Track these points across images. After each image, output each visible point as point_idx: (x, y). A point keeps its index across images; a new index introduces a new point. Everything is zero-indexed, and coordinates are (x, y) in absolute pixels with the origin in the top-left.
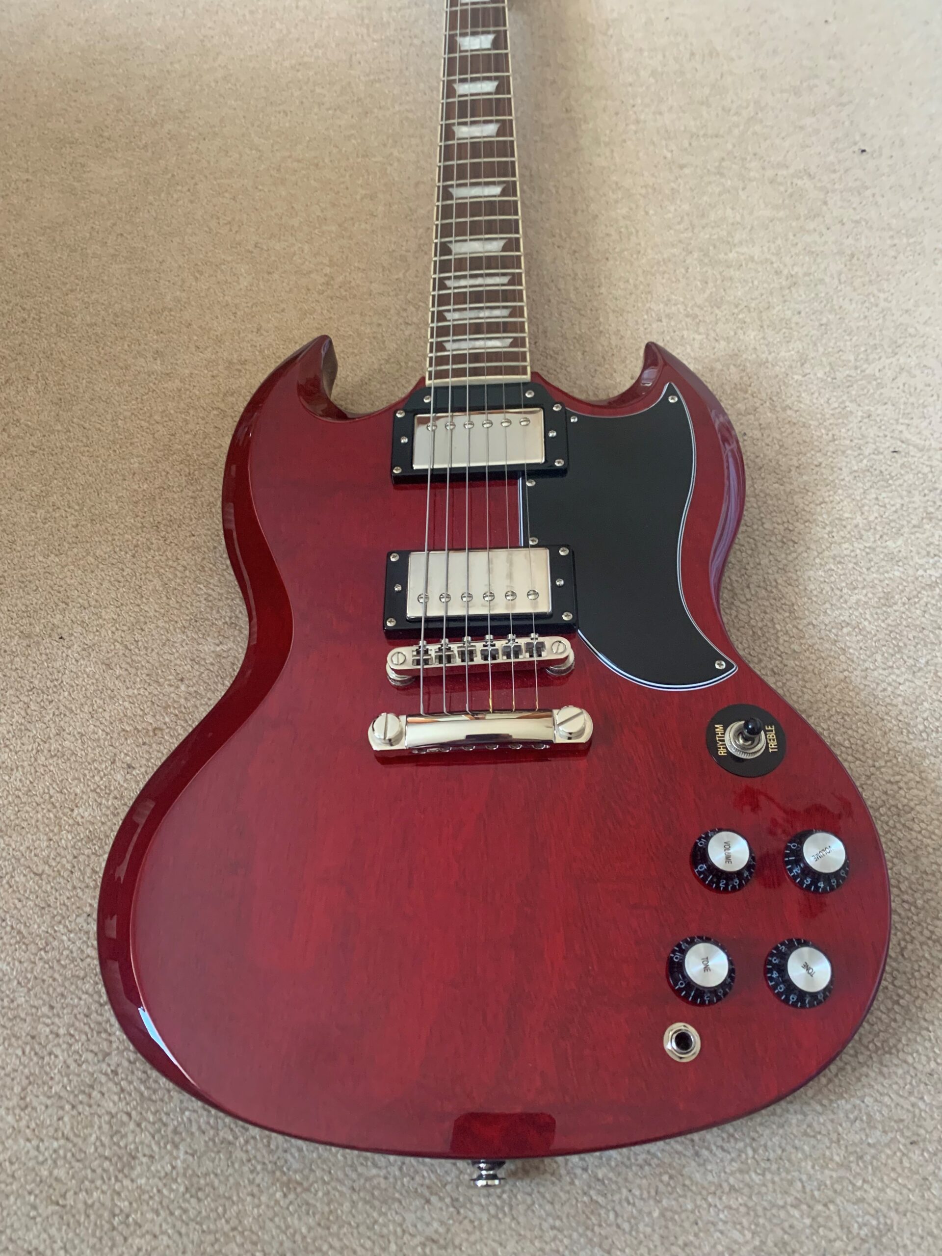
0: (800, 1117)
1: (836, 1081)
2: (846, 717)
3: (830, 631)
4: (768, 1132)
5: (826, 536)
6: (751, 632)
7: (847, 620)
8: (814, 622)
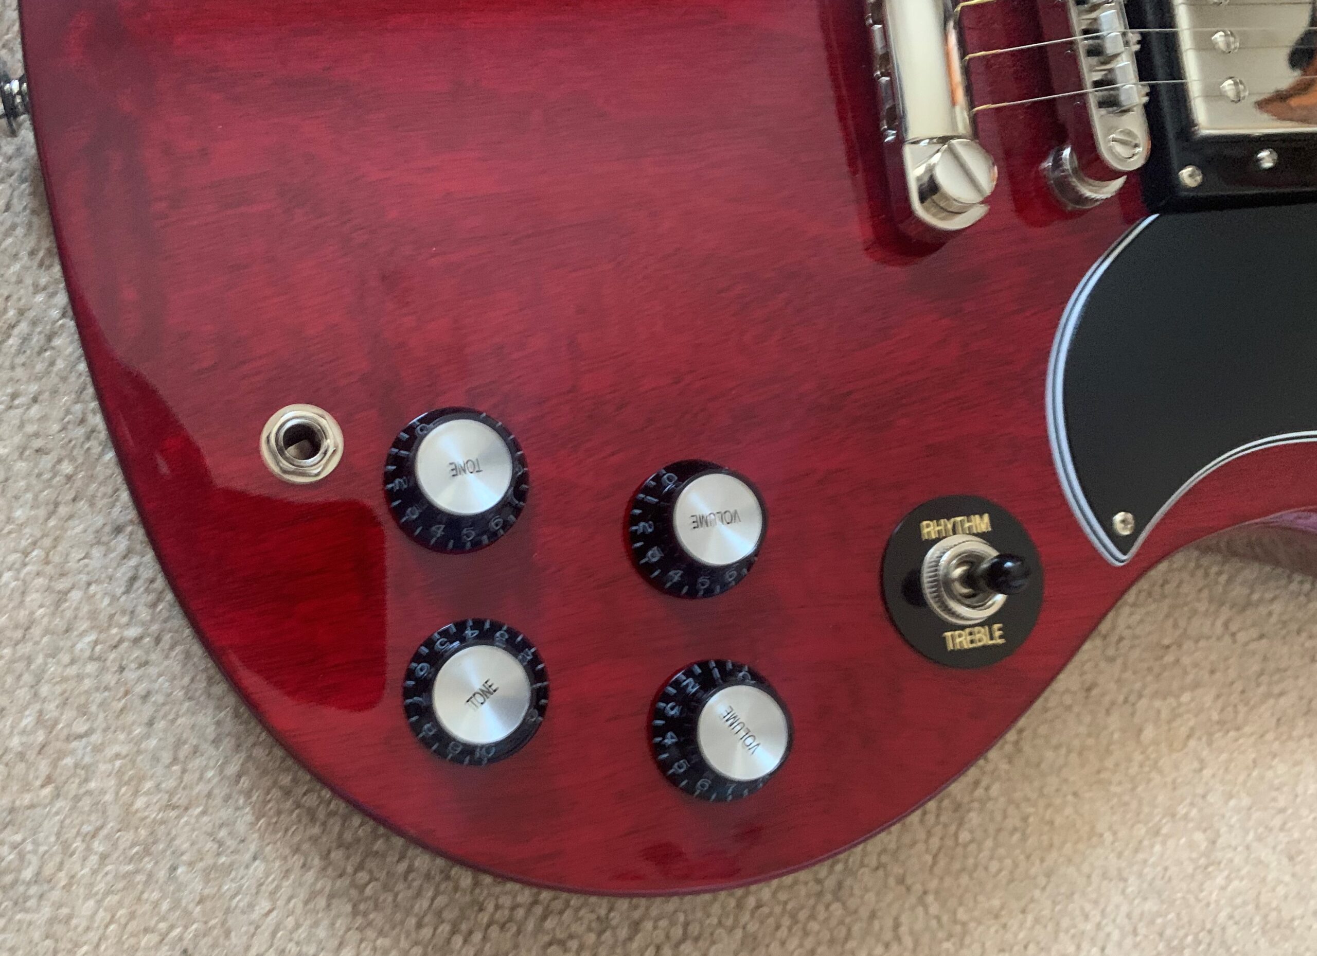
2: (1017, 836)
3: (1192, 804)
6: (1166, 642)
7: (1221, 842)
8: (1207, 773)
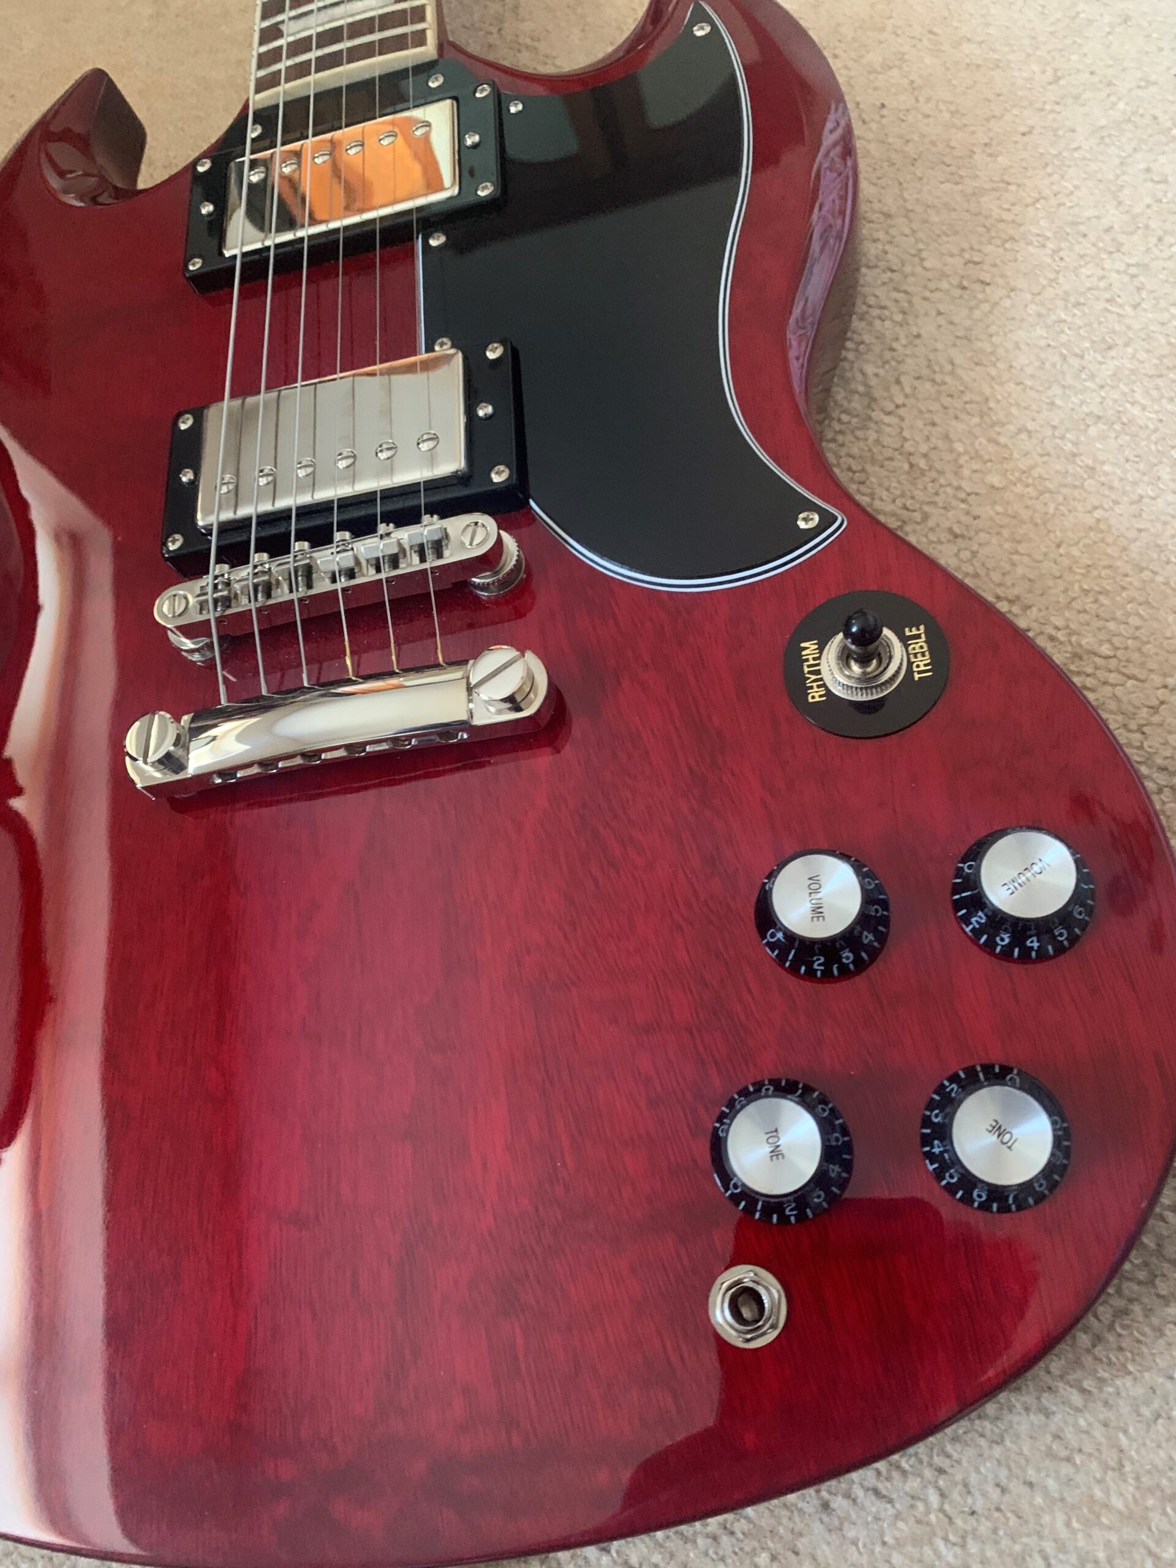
0: (1037, 1419)
1: (1111, 1338)
2: (1102, 598)
3: (1062, 438)
4: (970, 1452)
5: (1049, 260)
6: (906, 466)
7: (1097, 410)
8: (1031, 426)
